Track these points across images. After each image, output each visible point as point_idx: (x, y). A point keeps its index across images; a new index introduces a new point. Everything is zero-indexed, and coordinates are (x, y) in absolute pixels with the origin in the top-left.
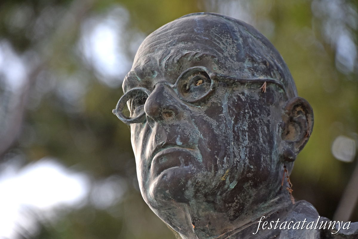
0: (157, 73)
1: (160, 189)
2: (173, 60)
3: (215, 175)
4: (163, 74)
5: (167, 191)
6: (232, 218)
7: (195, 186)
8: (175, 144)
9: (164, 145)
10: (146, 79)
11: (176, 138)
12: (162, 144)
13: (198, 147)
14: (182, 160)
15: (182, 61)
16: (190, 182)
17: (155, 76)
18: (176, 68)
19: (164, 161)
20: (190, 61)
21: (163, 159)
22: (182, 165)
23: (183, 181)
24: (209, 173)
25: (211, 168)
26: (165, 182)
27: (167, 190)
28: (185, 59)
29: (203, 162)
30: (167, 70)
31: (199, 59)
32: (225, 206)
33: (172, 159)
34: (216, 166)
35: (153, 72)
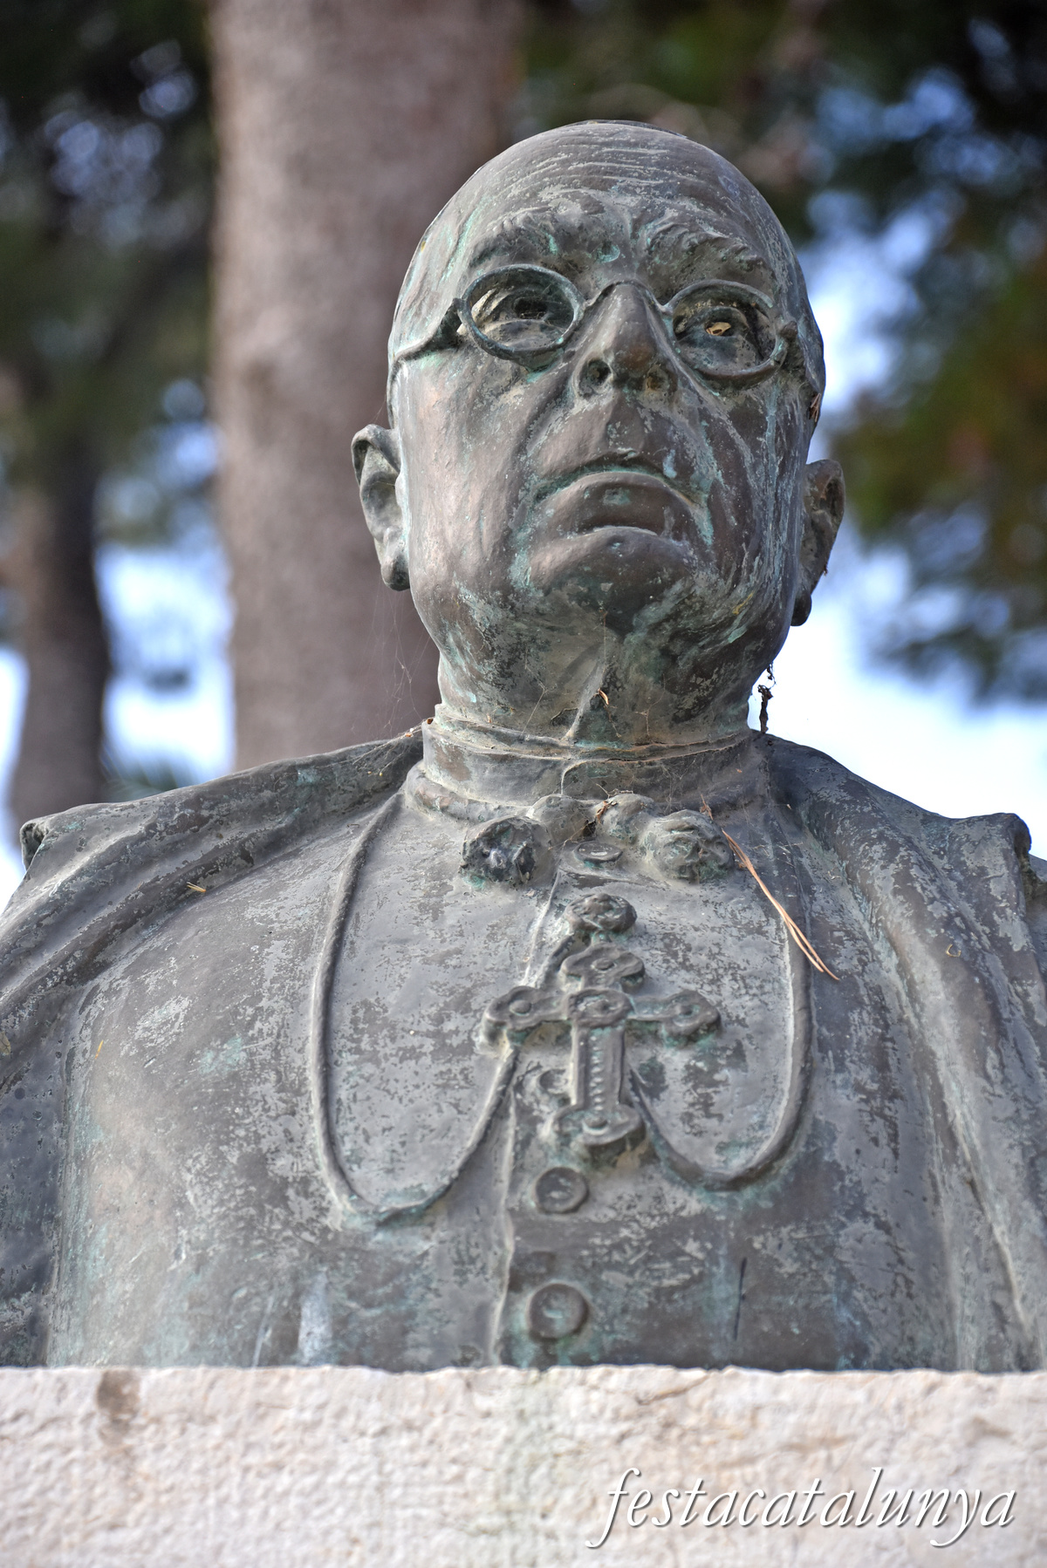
0: (616, 254)
1: (587, 572)
2: (681, 237)
3: (729, 594)
4: (637, 265)
5: (606, 586)
6: (681, 714)
7: (683, 602)
8: (660, 471)
9: (630, 460)
10: (573, 255)
11: (665, 454)
12: (626, 455)
13: (708, 501)
14: (669, 522)
15: (703, 252)
16: (678, 587)
17: (610, 259)
18: (676, 264)
19: (617, 501)
20: (723, 260)
21: (618, 497)
22: (665, 532)
23: (666, 576)
24: (721, 582)
25: (728, 572)
26: (613, 559)
27: (608, 581)
28: (713, 250)
29: (715, 546)
30: (651, 259)
31: (745, 265)
32: (689, 677)
33: (644, 507)
34: (739, 570)
35: (606, 248)
